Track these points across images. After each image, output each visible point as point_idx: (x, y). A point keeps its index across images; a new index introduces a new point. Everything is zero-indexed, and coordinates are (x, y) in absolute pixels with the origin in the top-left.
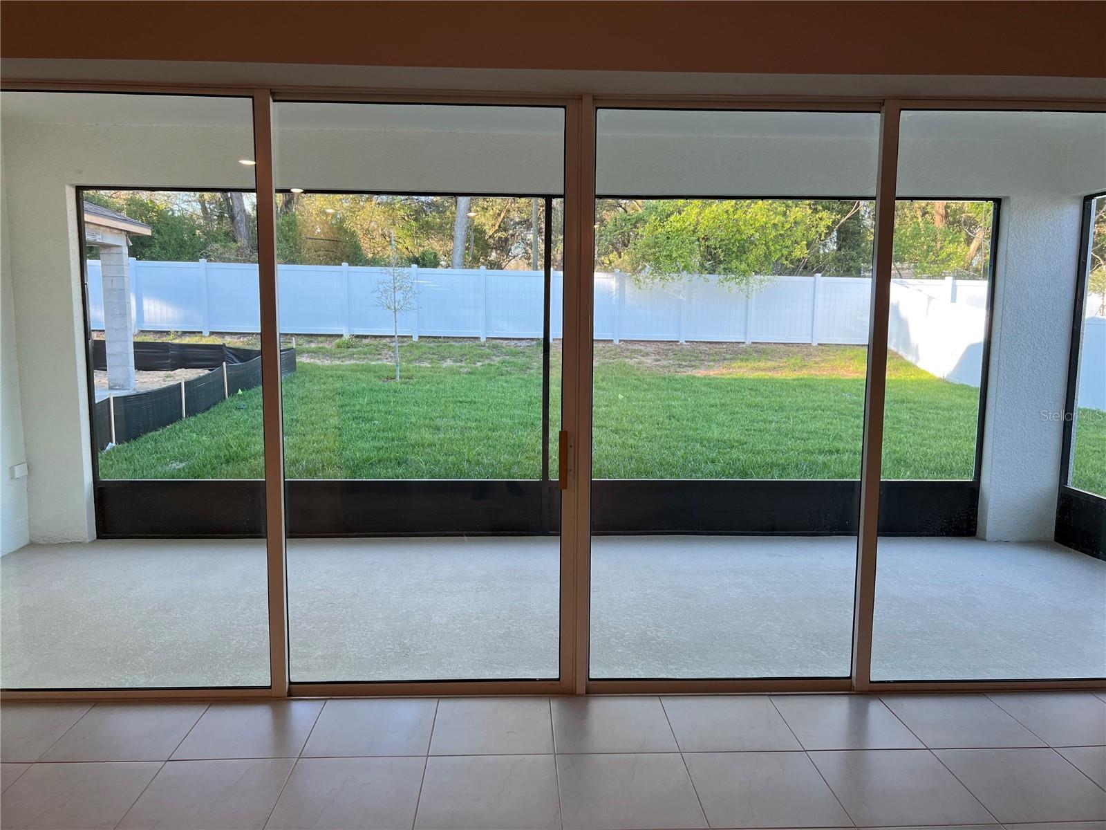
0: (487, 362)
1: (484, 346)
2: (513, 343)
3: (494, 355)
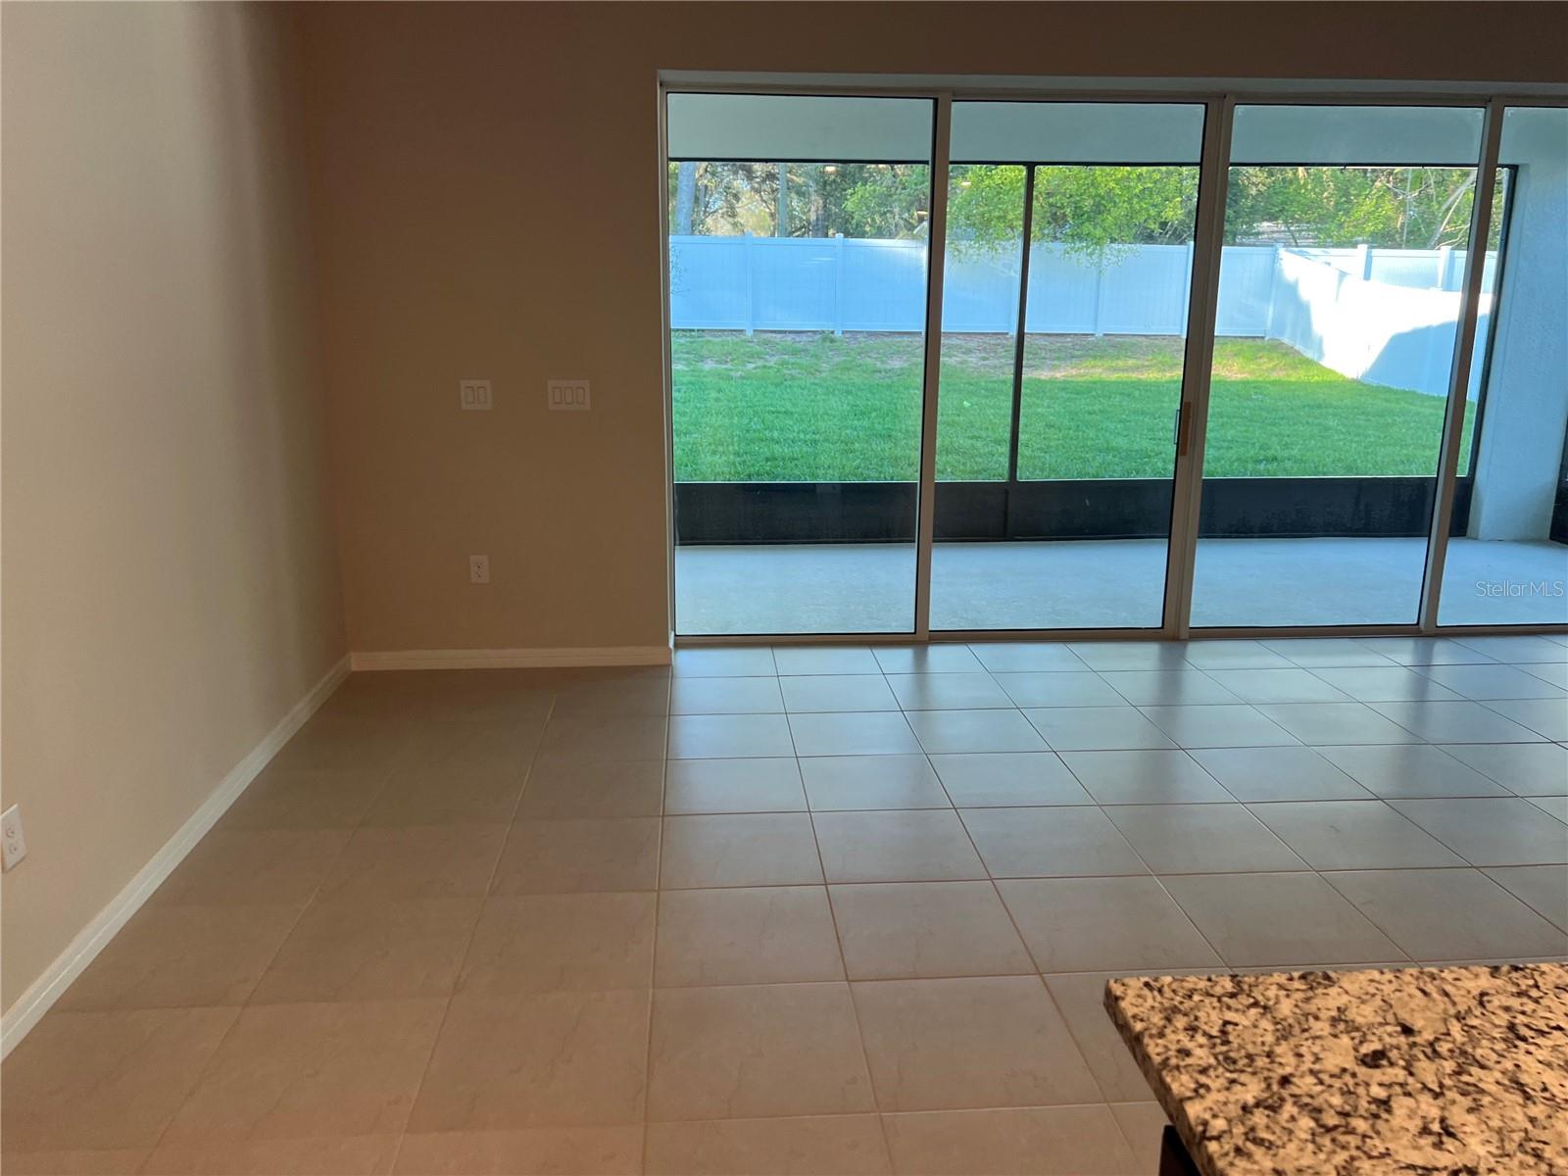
0: (760, 363)
1: (752, 342)
2: (789, 338)
3: (768, 354)
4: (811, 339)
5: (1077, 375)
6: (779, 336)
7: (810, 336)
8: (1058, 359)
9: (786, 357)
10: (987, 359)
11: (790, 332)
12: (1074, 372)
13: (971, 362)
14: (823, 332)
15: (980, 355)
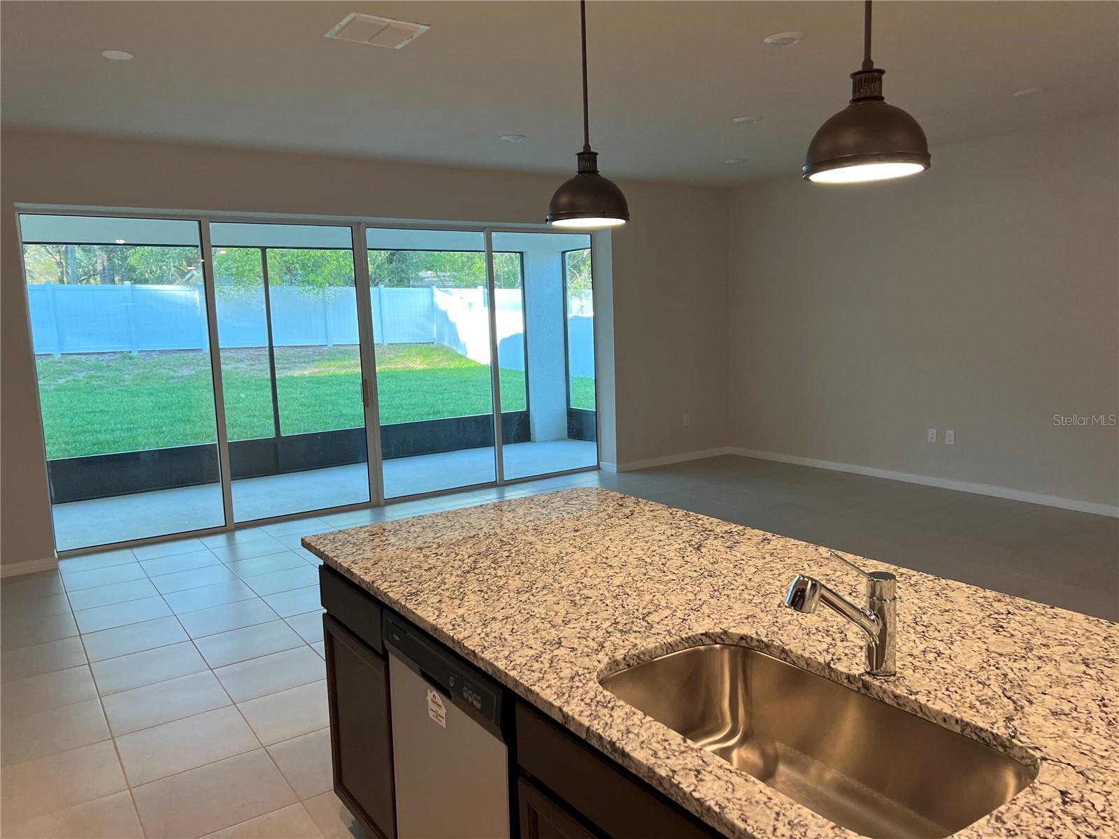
4: (112, 358)
5: (319, 372)
6: (84, 357)
7: (111, 356)
8: (305, 362)
9: (93, 372)
10: (254, 365)
11: (93, 354)
12: (316, 370)
13: (243, 368)
14: (123, 352)
15: (248, 363)
